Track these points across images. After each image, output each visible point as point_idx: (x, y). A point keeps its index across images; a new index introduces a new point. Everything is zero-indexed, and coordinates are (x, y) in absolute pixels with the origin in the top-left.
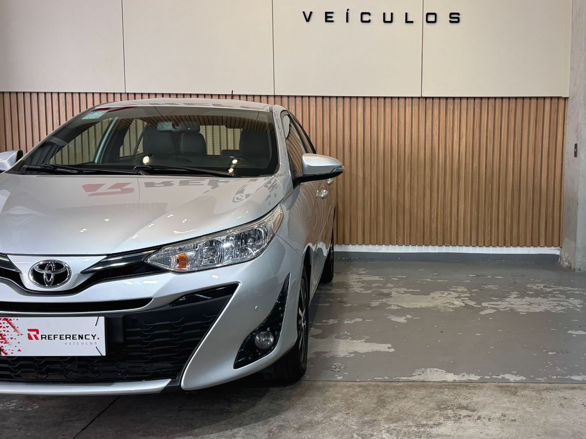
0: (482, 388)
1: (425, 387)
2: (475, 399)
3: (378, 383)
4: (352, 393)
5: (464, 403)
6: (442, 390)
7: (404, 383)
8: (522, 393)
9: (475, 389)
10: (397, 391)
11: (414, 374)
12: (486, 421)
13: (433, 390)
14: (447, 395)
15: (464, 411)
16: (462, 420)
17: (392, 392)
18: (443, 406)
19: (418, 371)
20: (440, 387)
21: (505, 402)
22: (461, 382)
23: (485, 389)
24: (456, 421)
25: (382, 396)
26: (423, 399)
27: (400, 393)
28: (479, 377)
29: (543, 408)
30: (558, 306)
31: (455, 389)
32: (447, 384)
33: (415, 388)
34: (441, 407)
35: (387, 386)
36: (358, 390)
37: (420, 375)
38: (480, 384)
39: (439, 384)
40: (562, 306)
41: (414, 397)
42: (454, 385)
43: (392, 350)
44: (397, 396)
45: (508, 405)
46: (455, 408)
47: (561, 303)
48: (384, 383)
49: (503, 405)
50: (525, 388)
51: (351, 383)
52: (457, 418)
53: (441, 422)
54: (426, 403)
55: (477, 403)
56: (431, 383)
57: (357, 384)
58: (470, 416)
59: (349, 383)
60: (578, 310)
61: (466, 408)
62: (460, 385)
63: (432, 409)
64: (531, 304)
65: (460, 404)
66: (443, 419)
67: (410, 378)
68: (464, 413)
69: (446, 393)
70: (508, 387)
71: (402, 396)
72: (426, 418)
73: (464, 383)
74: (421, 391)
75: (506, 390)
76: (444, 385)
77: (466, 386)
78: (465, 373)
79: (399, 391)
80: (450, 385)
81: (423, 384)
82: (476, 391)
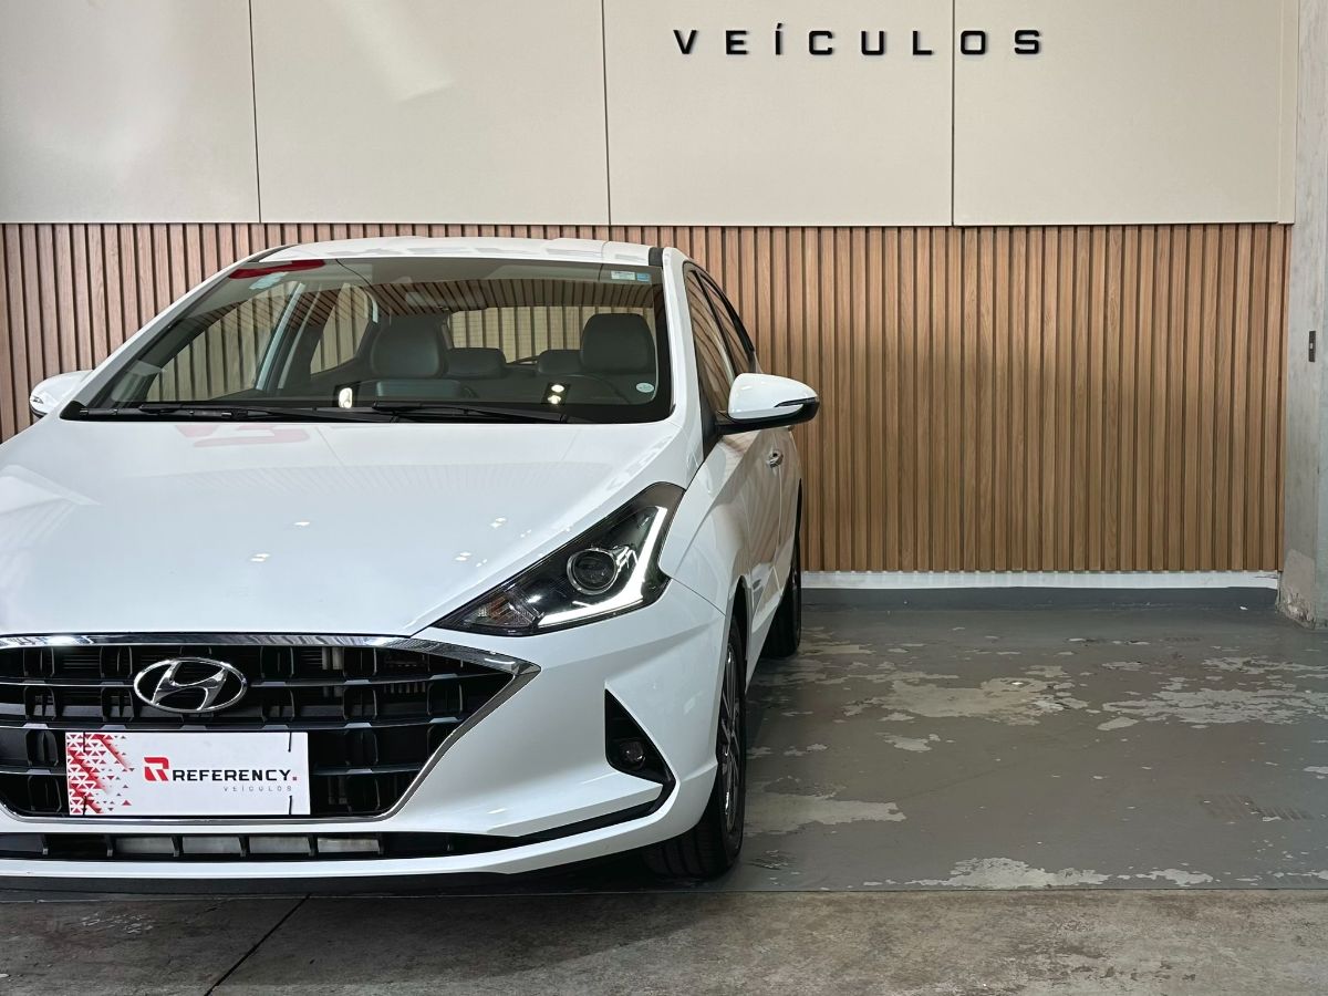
0: (1113, 902)
2: (1099, 930)
3: (870, 894)
4: (811, 919)
5: (1073, 937)
6: (1020, 909)
7: (932, 894)
10: (916, 914)
11: (953, 873)
12: (1126, 978)
13: (998, 910)
14: (1034, 920)
15: (1074, 956)
16: (1071, 980)
17: (903, 916)
18: (1025, 947)
19: (963, 866)
20: (1017, 901)
22: (1061, 888)
23: (1119, 904)
24: (1055, 980)
25: (881, 925)
26: (977, 930)
28: (1105, 877)
30: (1281, 709)
31: (1052, 905)
32: (1032, 893)
33: (957, 906)
34: (1021, 948)
35: (891, 900)
36: (825, 911)
37: (968, 874)
38: (1109, 894)
39: (1015, 895)
40: (1289, 708)
41: (956, 925)
42: (1047, 896)
43: (900, 817)
44: (916, 925)
45: (1176, 942)
46: (1052, 950)
47: (1287, 702)
48: (883, 895)
49: (1163, 942)
50: (1212, 901)
51: (808, 896)
52: (1059, 975)
53: (1022, 983)
54: (987, 939)
55: (1102, 939)
56: (993, 894)
58: (1088, 969)
59: (803, 895)
61: (1077, 950)
62: (1062, 896)
63: (998, 953)
64: (1217, 704)
65: (1064, 941)
66: (1026, 976)
67: (945, 883)
68: (1074, 961)
69: (1029, 914)
70: (1173, 898)
71: (926, 923)
72: (986, 975)
73: (1070, 893)
74: (971, 912)
75: (1169, 907)
76: (1025, 896)
77: (1077, 899)
79: (921, 913)
80: (1037, 897)
81: (977, 896)
82: (1100, 911)
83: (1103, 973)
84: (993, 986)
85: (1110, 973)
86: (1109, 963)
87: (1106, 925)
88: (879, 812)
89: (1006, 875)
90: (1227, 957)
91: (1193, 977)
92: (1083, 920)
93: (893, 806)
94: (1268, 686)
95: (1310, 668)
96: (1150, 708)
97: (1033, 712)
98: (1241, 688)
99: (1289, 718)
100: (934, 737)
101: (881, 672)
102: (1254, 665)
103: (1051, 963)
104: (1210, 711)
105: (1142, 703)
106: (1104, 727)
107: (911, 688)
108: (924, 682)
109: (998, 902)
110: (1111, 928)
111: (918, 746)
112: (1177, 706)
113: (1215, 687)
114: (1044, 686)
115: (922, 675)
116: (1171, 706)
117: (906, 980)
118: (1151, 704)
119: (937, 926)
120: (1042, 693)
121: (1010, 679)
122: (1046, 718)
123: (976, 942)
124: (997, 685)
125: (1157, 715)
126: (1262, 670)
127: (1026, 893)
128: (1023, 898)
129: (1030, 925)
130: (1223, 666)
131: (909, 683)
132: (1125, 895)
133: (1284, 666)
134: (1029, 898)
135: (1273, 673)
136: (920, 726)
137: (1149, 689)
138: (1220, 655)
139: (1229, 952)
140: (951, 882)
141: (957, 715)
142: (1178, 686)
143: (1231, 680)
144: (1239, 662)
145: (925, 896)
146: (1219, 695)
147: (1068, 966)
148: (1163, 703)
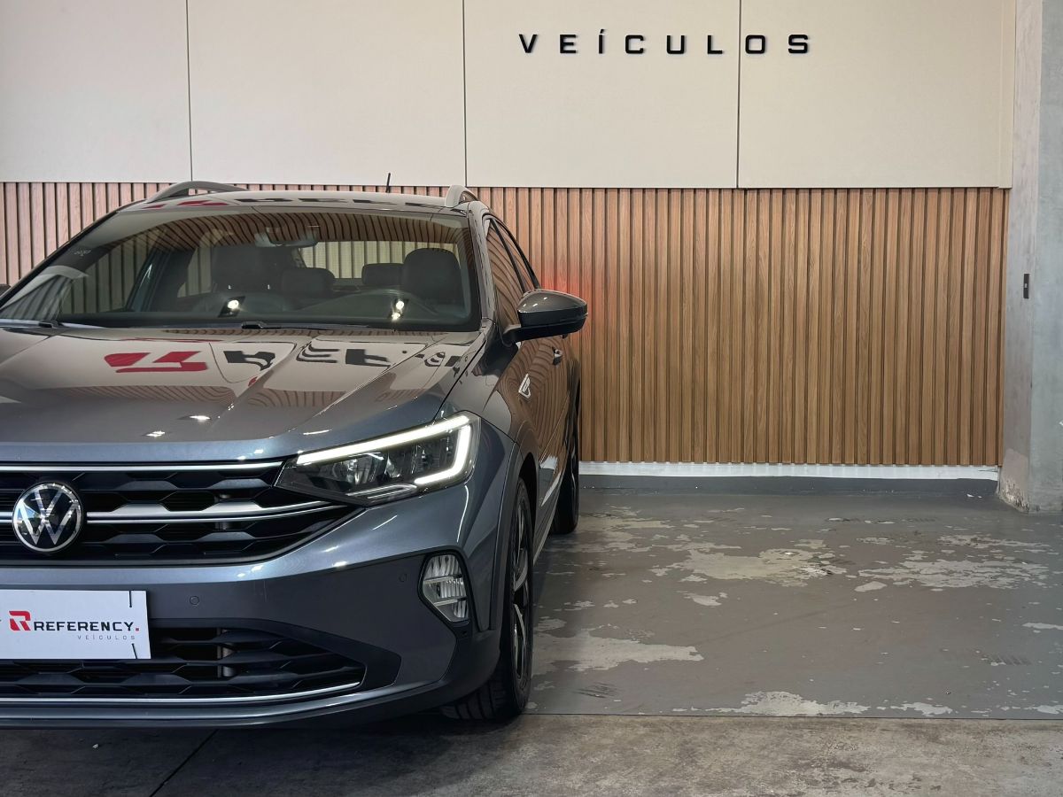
0: (872, 728)
1: (765, 726)
2: (862, 749)
3: (678, 719)
4: (632, 737)
5: (842, 755)
6: (797, 732)
7: (727, 719)
8: (949, 737)
9: (860, 731)
12: (885, 788)
13: (781, 732)
14: (810, 742)
15: (842, 770)
16: (841, 788)
17: (706, 736)
18: (803, 762)
19: (751, 697)
20: (795, 726)
21: (918, 752)
23: (877, 730)
26: (764, 748)
27: (720, 737)
28: (865, 708)
29: (989, 765)
31: (823, 729)
32: (807, 720)
34: (801, 763)
35: (695, 723)
36: (642, 731)
37: (756, 703)
38: (868, 721)
39: (793, 721)
40: (1009, 576)
41: (747, 744)
42: (820, 722)
43: (698, 658)
44: (715, 743)
45: (924, 760)
47: (1008, 571)
50: (952, 729)
51: (628, 719)
52: (832, 784)
53: (802, 790)
54: (772, 755)
55: (865, 756)
56: (776, 720)
57: (639, 720)
58: (854, 780)
59: (623, 718)
60: (1040, 584)
61: (845, 765)
63: (782, 766)
64: (950, 573)
65: (834, 758)
67: (737, 711)
68: (843, 774)
69: (805, 737)
70: (921, 726)
72: (773, 784)
73: (838, 720)
77: (843, 725)
78: (838, 701)
79: (718, 734)
80: (812, 723)
81: (763, 721)
82: (863, 734)
83: (866, 783)
84: (779, 792)
85: (872, 783)
86: (871, 776)
87: (868, 745)
88: (682, 653)
89: (787, 705)
90: (965, 773)
91: (939, 787)
92: (849, 742)
93: (693, 649)
94: (991, 558)
95: (1026, 544)
96: (898, 575)
97: (802, 577)
98: (969, 559)
99: (1011, 584)
100: (723, 595)
101: (679, 543)
102: (980, 541)
103: (825, 775)
104: (945, 577)
105: (890, 570)
106: (859, 589)
107: (703, 556)
108: (713, 551)
109: (780, 726)
110: (872, 748)
111: (710, 601)
112: (918, 573)
113: (949, 558)
114: (810, 555)
115: (712, 545)
116: (913, 573)
117: (709, 786)
118: (897, 571)
119: (732, 745)
120: (809, 561)
121: (783, 550)
122: (813, 581)
123: (764, 757)
124: (771, 555)
125: (902, 580)
126: (986, 546)
127: (802, 720)
128: (799, 723)
129: (808, 745)
130: (955, 542)
131: (702, 552)
132: (883, 723)
133: (1004, 543)
134: (805, 723)
135: (996, 548)
136: (711, 586)
137: (896, 559)
138: (952, 533)
139: (966, 768)
140: (744, 710)
141: (741, 578)
142: (919, 558)
143: (961, 553)
144: (967, 539)
145: (721, 720)
146: (952, 565)
147: (838, 778)
148: (907, 571)
